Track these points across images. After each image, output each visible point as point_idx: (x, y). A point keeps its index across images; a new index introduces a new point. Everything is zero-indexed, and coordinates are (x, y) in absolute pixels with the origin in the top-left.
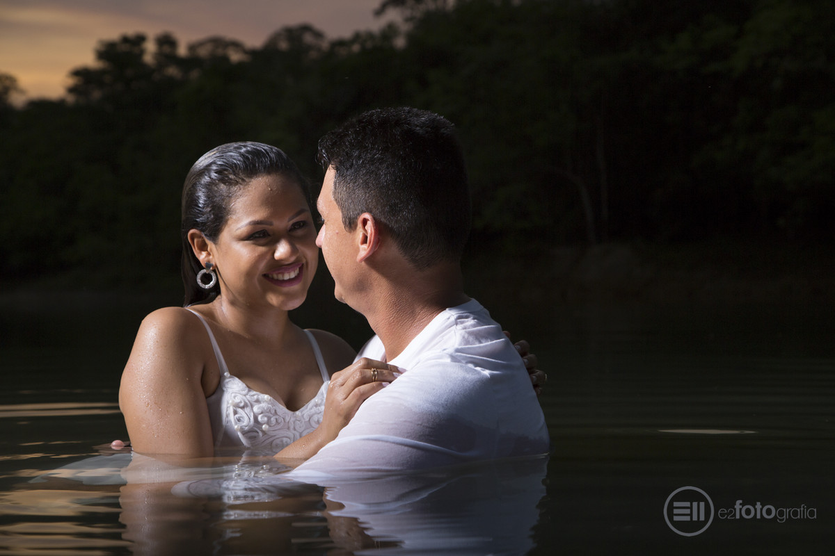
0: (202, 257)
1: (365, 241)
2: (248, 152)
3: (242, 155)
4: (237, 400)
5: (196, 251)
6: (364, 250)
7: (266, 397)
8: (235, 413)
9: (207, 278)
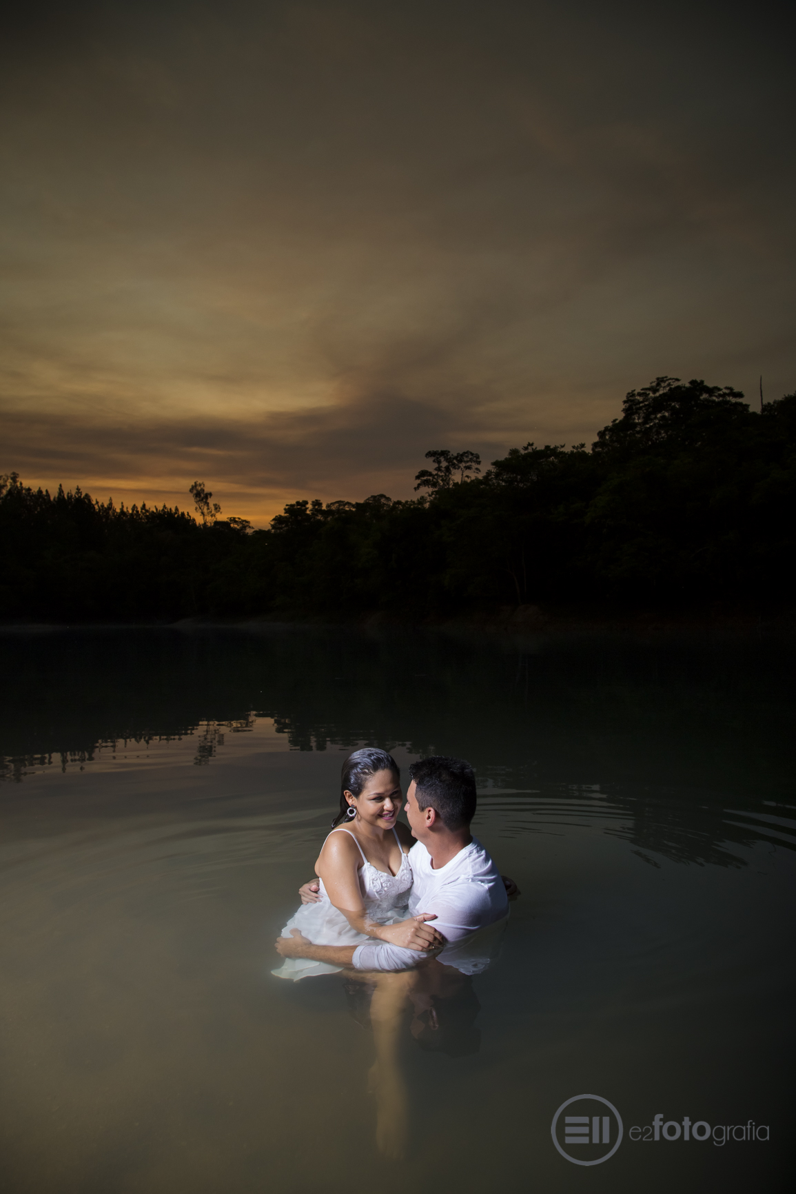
0: (350, 801)
1: (429, 818)
2: (375, 759)
3: (372, 760)
4: (373, 877)
5: (347, 798)
6: (428, 823)
7: (386, 874)
8: (373, 883)
9: (352, 812)
